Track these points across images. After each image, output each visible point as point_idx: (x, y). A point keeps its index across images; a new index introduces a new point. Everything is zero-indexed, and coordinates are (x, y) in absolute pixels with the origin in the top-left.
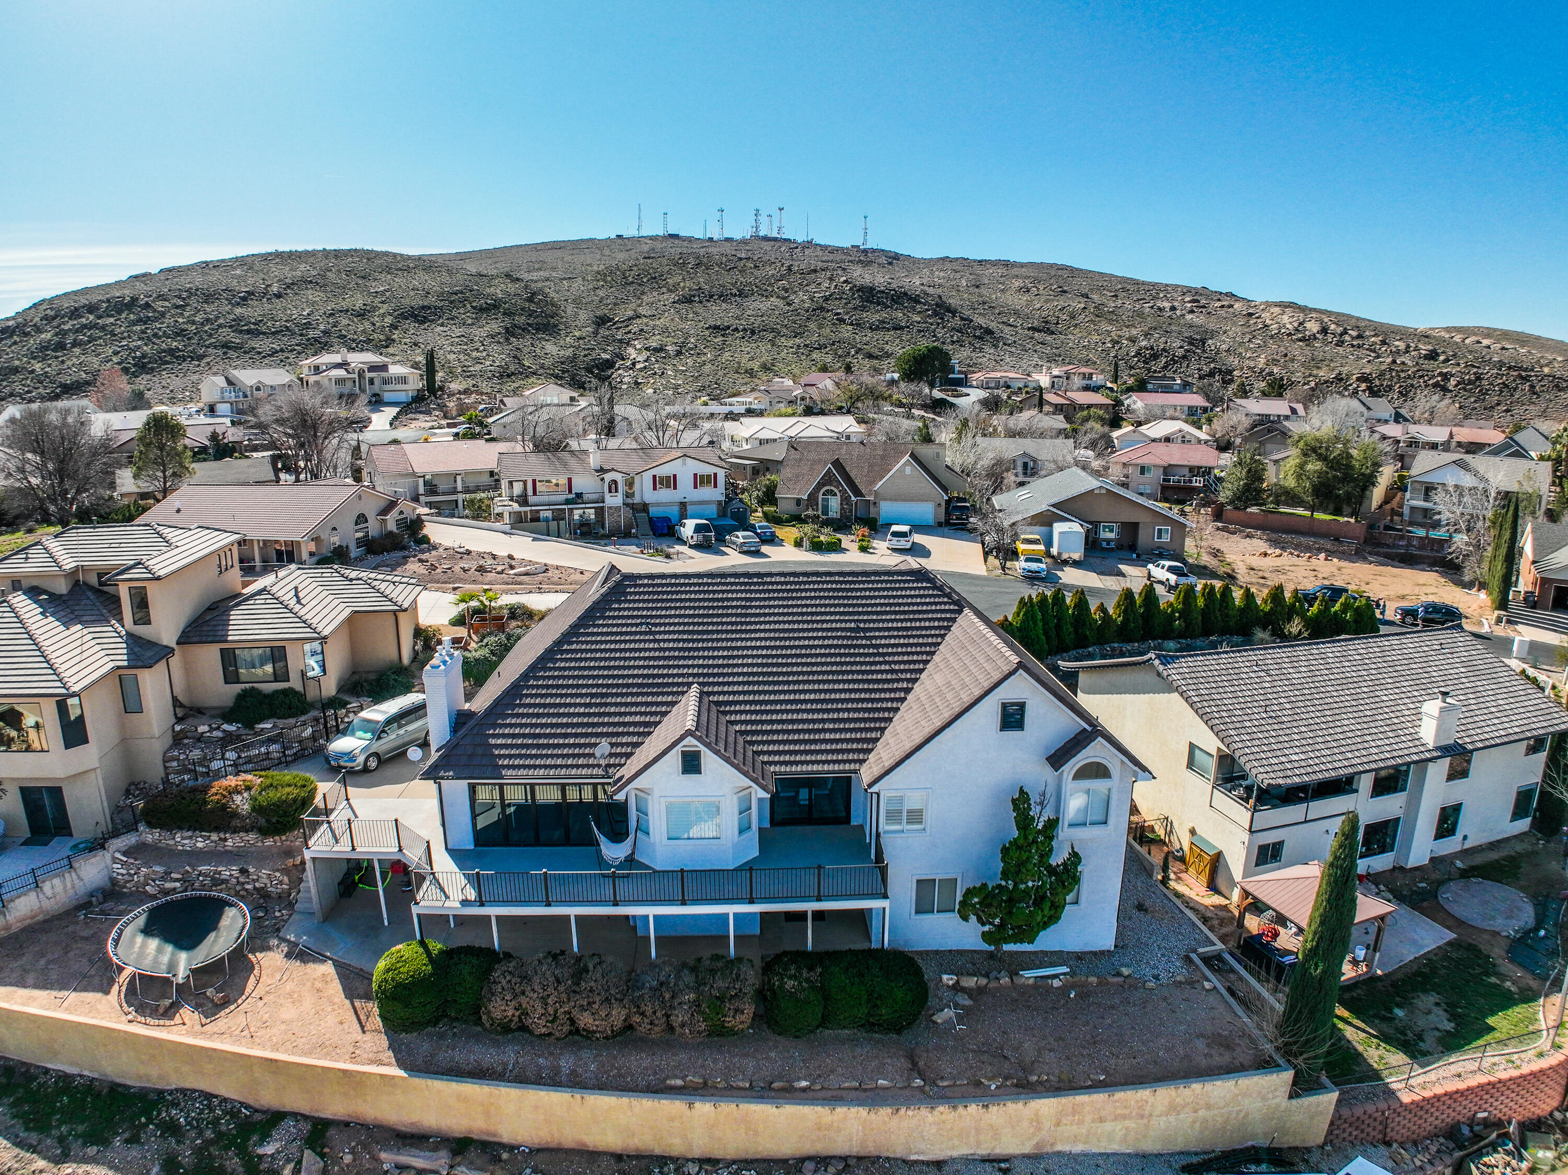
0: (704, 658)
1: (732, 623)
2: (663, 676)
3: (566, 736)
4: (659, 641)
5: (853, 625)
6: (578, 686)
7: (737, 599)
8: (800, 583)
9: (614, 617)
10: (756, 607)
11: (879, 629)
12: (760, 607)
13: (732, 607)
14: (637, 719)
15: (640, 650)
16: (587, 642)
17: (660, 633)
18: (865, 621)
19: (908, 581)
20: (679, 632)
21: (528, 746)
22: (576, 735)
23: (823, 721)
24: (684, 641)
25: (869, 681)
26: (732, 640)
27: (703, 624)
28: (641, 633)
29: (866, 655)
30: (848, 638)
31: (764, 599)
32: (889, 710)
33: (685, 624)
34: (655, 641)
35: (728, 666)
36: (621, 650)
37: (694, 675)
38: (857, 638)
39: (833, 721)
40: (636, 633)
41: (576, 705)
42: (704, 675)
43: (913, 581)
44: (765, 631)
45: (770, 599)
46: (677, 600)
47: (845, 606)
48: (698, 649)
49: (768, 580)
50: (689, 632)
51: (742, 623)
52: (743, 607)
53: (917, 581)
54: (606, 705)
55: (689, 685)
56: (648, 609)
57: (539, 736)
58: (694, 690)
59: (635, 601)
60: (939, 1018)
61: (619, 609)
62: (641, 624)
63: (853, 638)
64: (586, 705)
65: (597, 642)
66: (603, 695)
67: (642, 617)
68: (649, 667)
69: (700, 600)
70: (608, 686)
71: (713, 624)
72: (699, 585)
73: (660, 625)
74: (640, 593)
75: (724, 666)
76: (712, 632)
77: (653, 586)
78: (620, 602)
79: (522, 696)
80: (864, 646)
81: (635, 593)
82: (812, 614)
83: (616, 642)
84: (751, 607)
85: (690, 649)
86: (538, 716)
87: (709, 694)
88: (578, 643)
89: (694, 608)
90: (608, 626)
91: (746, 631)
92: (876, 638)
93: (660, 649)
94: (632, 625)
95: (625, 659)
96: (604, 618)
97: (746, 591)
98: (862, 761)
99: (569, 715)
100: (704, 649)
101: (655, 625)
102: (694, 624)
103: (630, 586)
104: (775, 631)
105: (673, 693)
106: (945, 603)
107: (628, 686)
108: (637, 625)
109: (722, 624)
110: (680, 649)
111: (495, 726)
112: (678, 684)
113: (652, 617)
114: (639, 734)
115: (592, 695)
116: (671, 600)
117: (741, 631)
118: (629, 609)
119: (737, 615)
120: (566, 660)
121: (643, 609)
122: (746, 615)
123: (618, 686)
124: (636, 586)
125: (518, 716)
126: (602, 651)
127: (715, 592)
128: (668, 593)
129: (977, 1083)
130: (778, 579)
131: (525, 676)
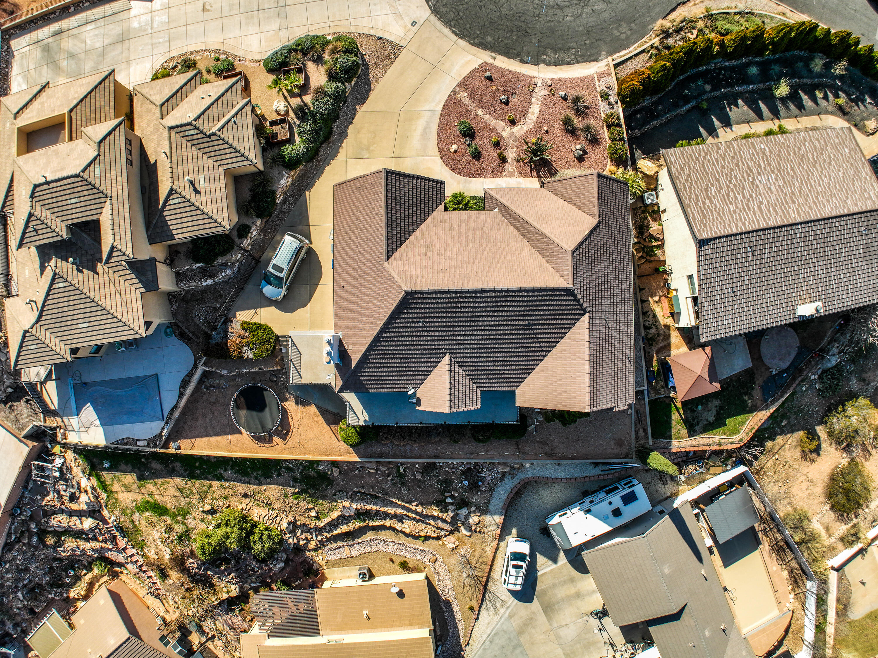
0: (452, 340)
1: (465, 322)
2: (433, 349)
3: (393, 376)
4: (429, 331)
5: (526, 322)
6: (394, 354)
7: (469, 307)
8: (503, 297)
9: (405, 318)
10: (478, 312)
11: (539, 325)
12: (480, 312)
13: (466, 312)
14: (423, 369)
15: (421, 336)
16: (394, 332)
18: (533, 320)
19: (562, 295)
20: (439, 327)
21: (378, 380)
22: (397, 376)
23: (504, 370)
24: (442, 331)
25: (528, 352)
26: (465, 331)
27: (451, 322)
28: (420, 327)
29: (529, 338)
30: (522, 330)
31: (483, 307)
32: (534, 365)
33: (441, 322)
34: (427, 331)
35: (463, 344)
36: (411, 336)
37: (447, 349)
38: (527, 329)
39: (509, 370)
40: (417, 327)
41: (395, 363)
42: (452, 349)
43: (564, 295)
44: (482, 326)
45: (486, 307)
46: (437, 308)
47: (524, 311)
48: (449, 336)
49: (486, 294)
50: (444, 327)
51: (470, 321)
52: (471, 312)
53: (566, 295)
55: (445, 354)
56: (422, 313)
57: (381, 376)
58: (448, 356)
59: (415, 308)
60: (530, 429)
61: (407, 313)
62: (419, 322)
63: (525, 330)
64: (399, 363)
65: (399, 332)
66: (406, 358)
67: (420, 318)
68: (426, 345)
69: (449, 308)
70: (408, 354)
71: (456, 322)
72: (448, 298)
73: (429, 322)
74: (417, 303)
75: (461, 344)
76: (456, 326)
77: (424, 299)
78: (407, 309)
79: (369, 359)
80: (529, 334)
81: (414, 303)
82: (507, 316)
83: (408, 332)
84: (476, 312)
85: (444, 336)
86: (379, 367)
87: (454, 358)
89: (446, 313)
90: (403, 323)
91: (473, 326)
92: (536, 329)
93: (430, 336)
94: (415, 322)
95: (414, 341)
96: (400, 318)
97: (473, 302)
98: (517, 386)
99: (392, 367)
100: (451, 336)
101: (427, 322)
102: (446, 322)
103: (411, 299)
104: (487, 326)
106: (577, 309)
107: (417, 354)
108: (417, 322)
109: (461, 322)
110: (440, 336)
111: (361, 372)
112: (440, 353)
113: (424, 318)
115: (401, 358)
116: (434, 308)
117: (470, 326)
118: (412, 313)
119: (468, 317)
120: (386, 341)
121: (420, 313)
122: (473, 317)
123: (412, 354)
124: (414, 299)
125: (370, 367)
126: (402, 336)
127: (456, 303)
128: (432, 303)
129: (536, 454)
130: (491, 294)
131: (369, 349)
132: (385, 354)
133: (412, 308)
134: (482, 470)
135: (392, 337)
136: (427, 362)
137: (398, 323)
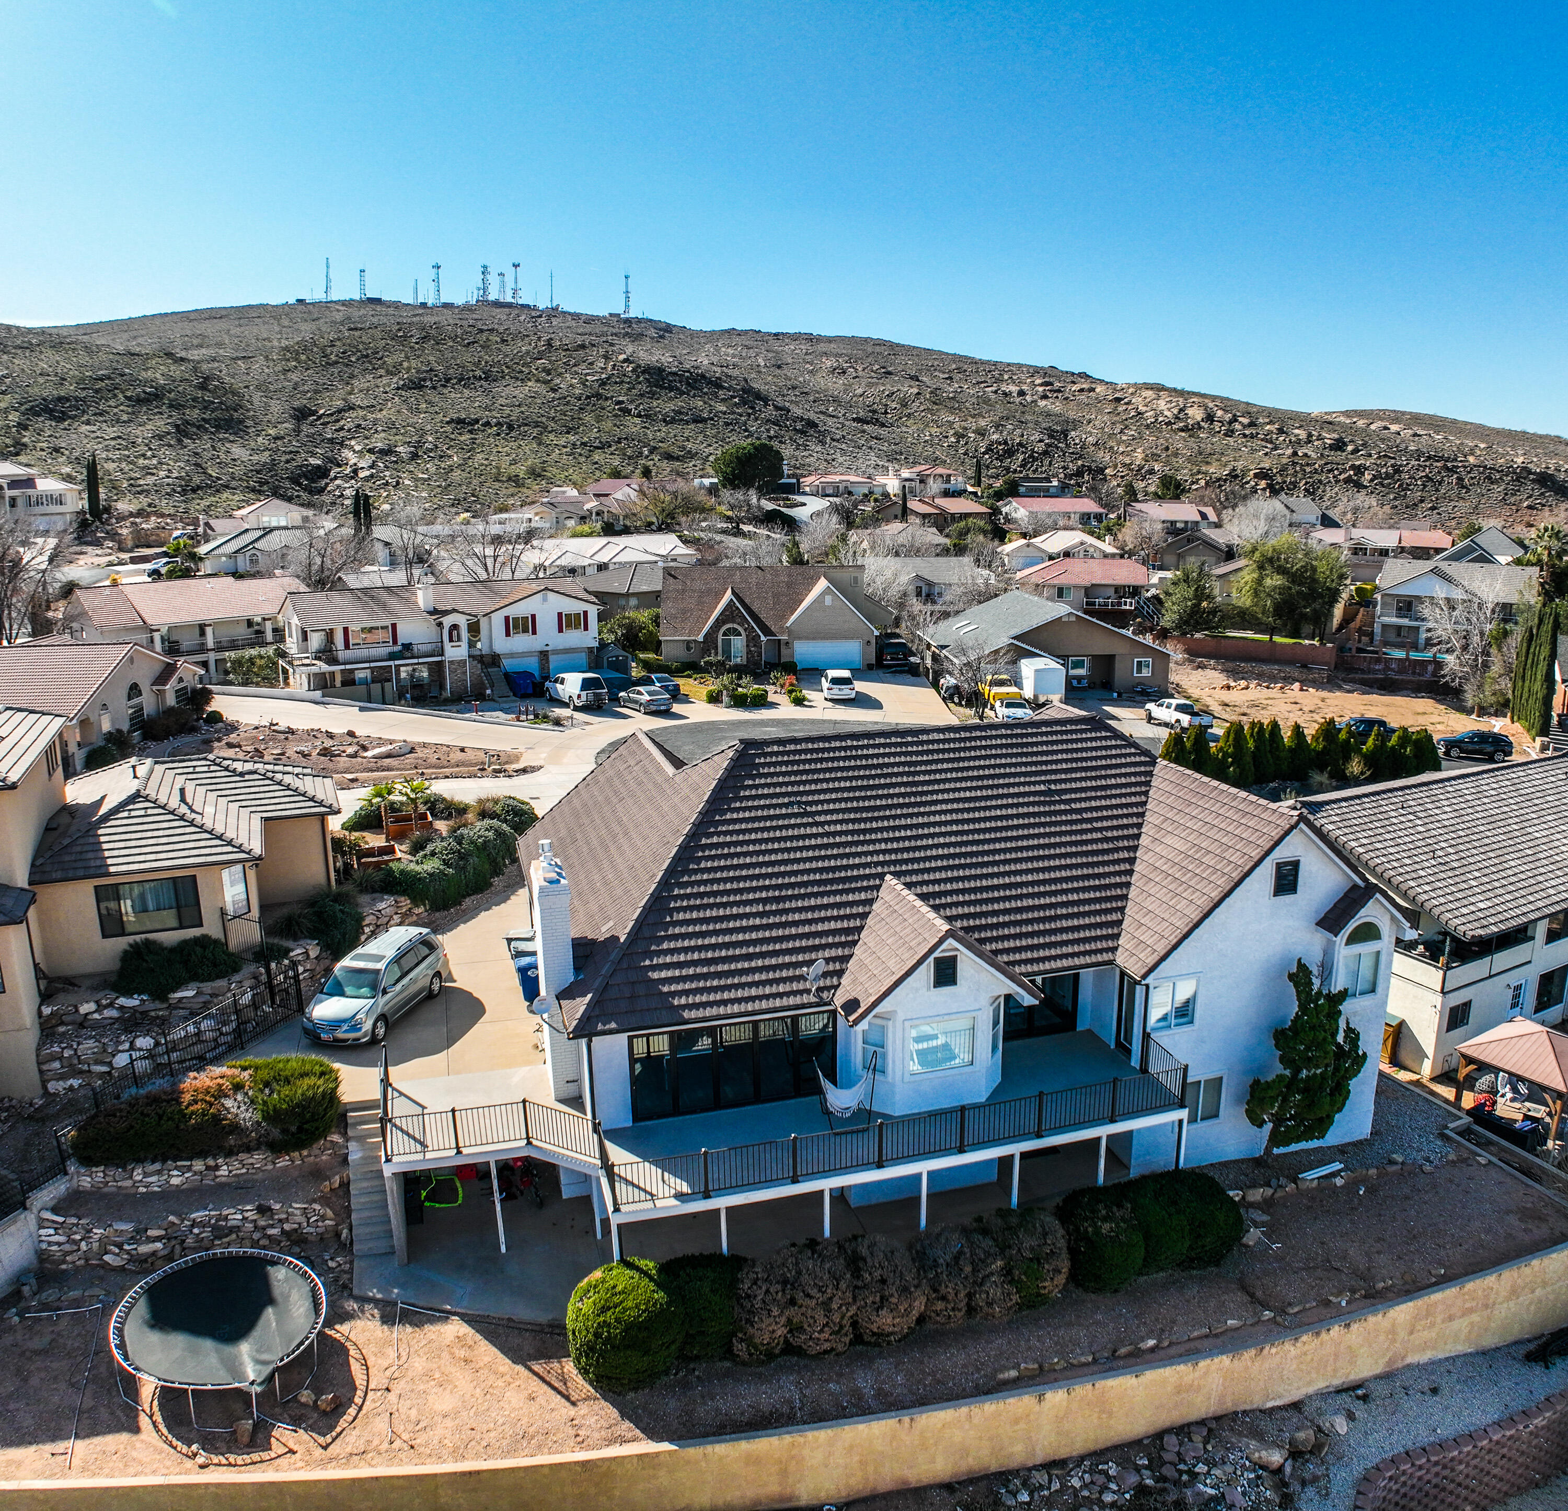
0: (886, 840)
1: (902, 795)
2: (845, 868)
3: (749, 957)
4: (822, 824)
5: (1043, 788)
6: (740, 891)
7: (897, 764)
9: (753, 798)
10: (923, 772)
11: (1074, 791)
14: (833, 926)
15: (803, 837)
16: (730, 833)
17: (819, 813)
20: (843, 811)
21: (705, 977)
22: (763, 955)
24: (853, 821)
27: (869, 798)
28: (795, 815)
29: (1070, 822)
33: (845, 800)
34: (817, 824)
35: (919, 848)
36: (779, 840)
37: (882, 864)
38: (1054, 802)
40: (789, 816)
42: (894, 863)
43: (1090, 731)
47: (1025, 764)
49: (925, 738)
52: (908, 774)
54: (786, 911)
56: (792, 784)
58: (890, 883)
59: (772, 775)
60: (1249, 1241)
61: (756, 787)
62: (790, 804)
64: (761, 915)
65: (743, 832)
67: (788, 795)
68: (823, 858)
70: (779, 887)
73: (817, 803)
74: (775, 764)
75: (913, 849)
76: (883, 807)
77: (788, 753)
78: (753, 777)
79: (671, 911)
80: (1065, 812)
81: (769, 765)
83: (768, 829)
84: (917, 773)
85: (864, 832)
86: (703, 934)
88: (719, 834)
89: (850, 779)
90: (749, 809)
91: (924, 804)
92: (1074, 801)
93: (828, 834)
94: (780, 806)
95: (788, 850)
98: (1114, 950)
100: (881, 830)
101: (810, 804)
102: (857, 799)
103: (759, 756)
105: (865, 889)
106: (1134, 755)
108: (786, 805)
109: (891, 796)
111: (651, 955)
112: (867, 877)
113: (801, 794)
114: (843, 945)
115: (765, 901)
116: (817, 771)
117: (917, 804)
118: (768, 785)
120: (712, 858)
121: (786, 784)
122: (916, 784)
124: (765, 755)
125: (675, 937)
126: (754, 842)
127: (867, 757)
128: (810, 761)
129: (1327, 1303)
130: (936, 736)
131: (665, 883)
132: (714, 894)
133: (766, 775)
134: (1194, 1476)
135: (729, 844)
136: (839, 905)
137: (737, 810)
